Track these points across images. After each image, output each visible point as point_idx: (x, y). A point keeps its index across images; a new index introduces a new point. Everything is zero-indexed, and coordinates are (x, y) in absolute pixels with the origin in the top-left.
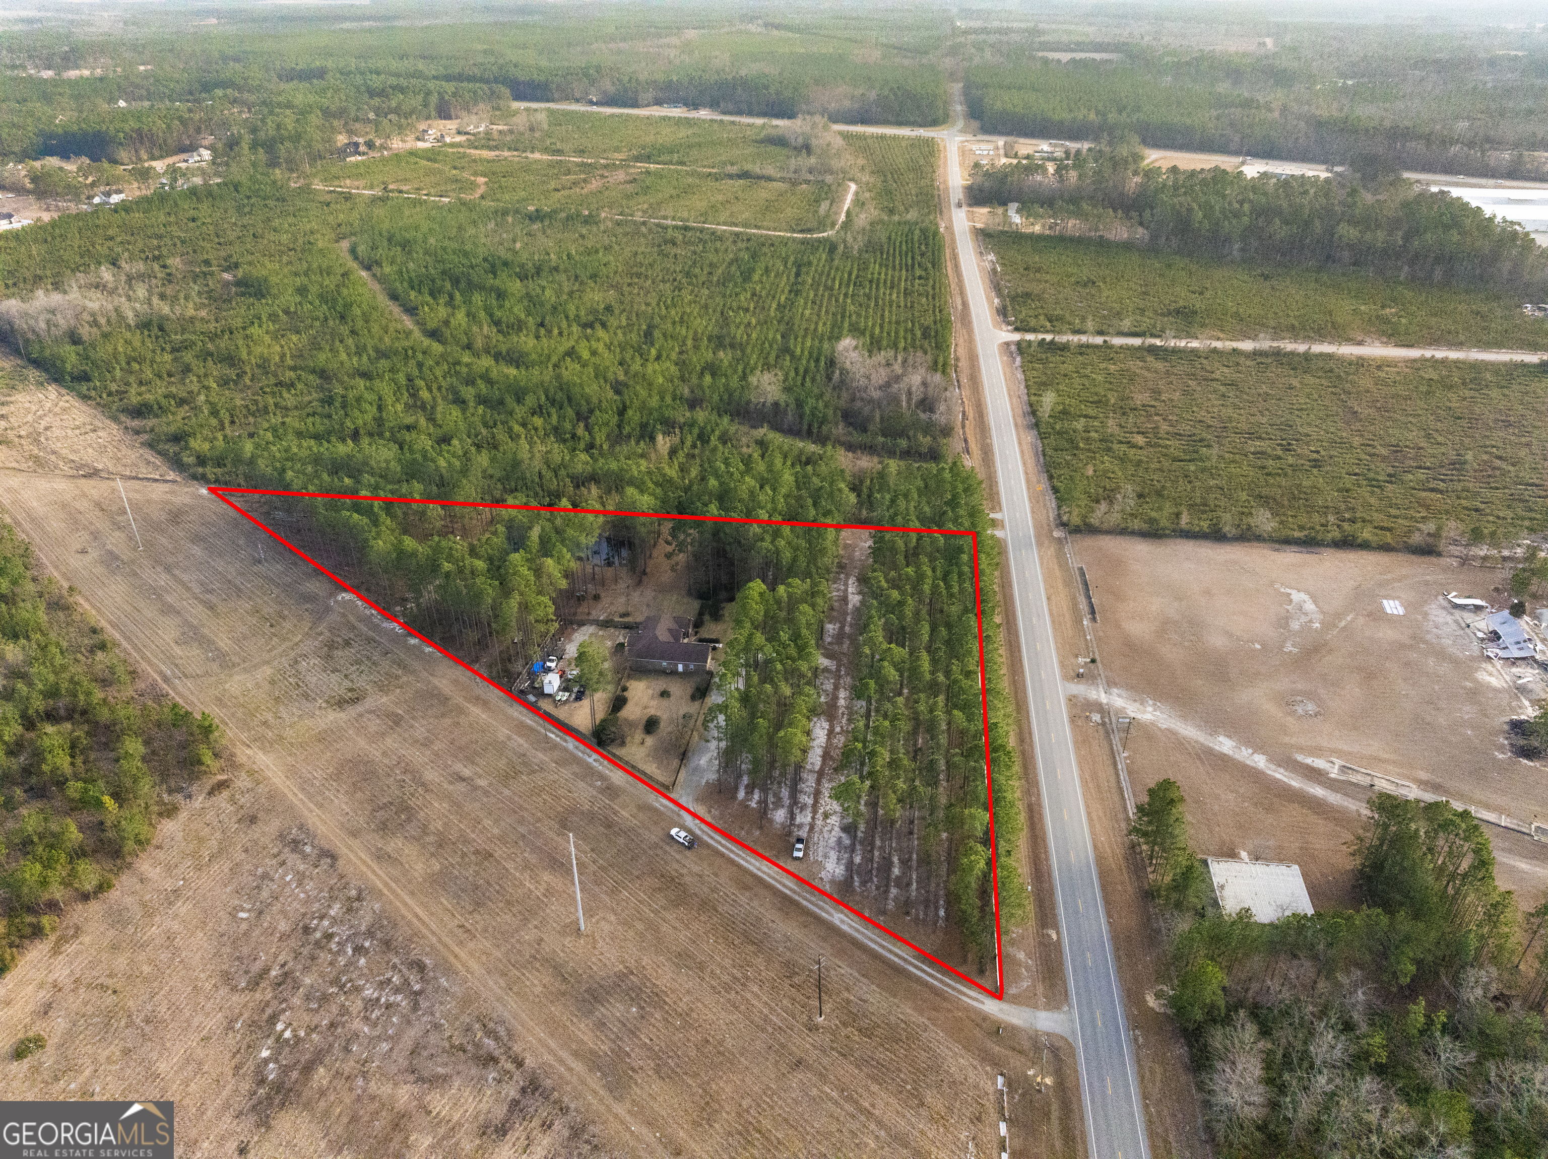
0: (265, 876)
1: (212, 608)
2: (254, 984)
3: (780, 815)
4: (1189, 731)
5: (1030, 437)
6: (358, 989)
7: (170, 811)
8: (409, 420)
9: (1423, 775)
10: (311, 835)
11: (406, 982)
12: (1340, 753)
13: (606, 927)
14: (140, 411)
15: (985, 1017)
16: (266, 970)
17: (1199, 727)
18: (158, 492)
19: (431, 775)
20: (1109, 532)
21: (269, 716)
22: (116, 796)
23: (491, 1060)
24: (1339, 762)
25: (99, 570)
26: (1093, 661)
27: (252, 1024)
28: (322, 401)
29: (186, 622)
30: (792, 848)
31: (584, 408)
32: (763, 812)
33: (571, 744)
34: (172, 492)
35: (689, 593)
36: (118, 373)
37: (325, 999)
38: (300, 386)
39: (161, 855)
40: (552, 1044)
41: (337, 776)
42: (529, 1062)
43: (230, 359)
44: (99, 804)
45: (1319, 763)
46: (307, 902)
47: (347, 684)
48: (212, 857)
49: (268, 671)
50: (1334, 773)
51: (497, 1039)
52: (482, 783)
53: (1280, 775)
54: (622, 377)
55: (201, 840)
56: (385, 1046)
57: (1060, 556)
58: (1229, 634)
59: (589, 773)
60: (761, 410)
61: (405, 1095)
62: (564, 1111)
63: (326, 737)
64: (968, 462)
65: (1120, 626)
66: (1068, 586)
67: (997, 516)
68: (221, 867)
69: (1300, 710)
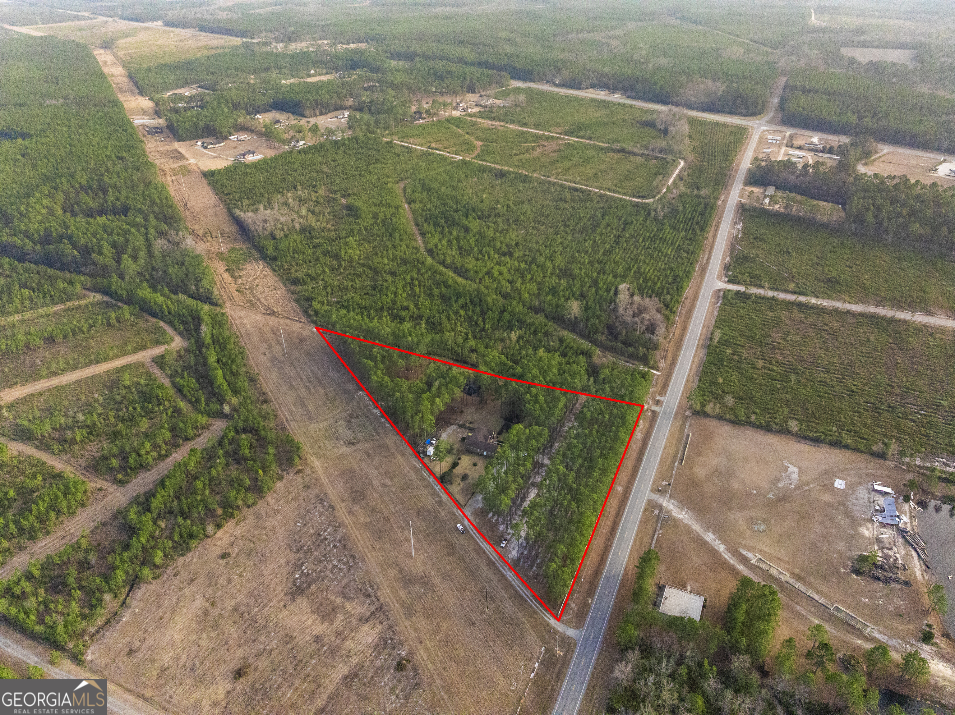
0: (309, 511)
1: (309, 390)
2: (298, 551)
3: (501, 528)
4: (696, 527)
5: (702, 354)
6: (331, 561)
7: (280, 478)
8: (405, 304)
9: (795, 571)
10: (328, 499)
11: (348, 562)
12: (760, 551)
13: (422, 557)
14: (295, 282)
16: (302, 547)
17: (701, 526)
18: (297, 327)
19: (375, 482)
20: (713, 417)
21: (322, 444)
22: (263, 468)
23: (369, 596)
24: (759, 556)
25: (269, 364)
26: (669, 484)
27: (295, 565)
28: (371, 286)
29: (298, 395)
30: (501, 542)
31: (485, 308)
32: (496, 525)
33: (431, 479)
34: (303, 329)
35: (502, 417)
36: (289, 258)
37: (320, 561)
39: (275, 495)
40: (391, 595)
41: (341, 476)
42: (381, 600)
44: (257, 472)
45: (749, 555)
46: (322, 524)
47: (353, 435)
48: (292, 499)
49: (325, 424)
50: (753, 561)
51: (373, 589)
52: (393, 489)
53: (727, 556)
54: (509, 290)
55: (290, 492)
56: (336, 583)
57: (683, 426)
58: (744, 483)
59: (435, 493)
60: (569, 320)
61: (338, 601)
62: (389, 619)
63: (340, 458)
64: (662, 364)
65: (691, 469)
66: (679, 442)
67: (662, 399)
68: (295, 504)
69: (756, 528)
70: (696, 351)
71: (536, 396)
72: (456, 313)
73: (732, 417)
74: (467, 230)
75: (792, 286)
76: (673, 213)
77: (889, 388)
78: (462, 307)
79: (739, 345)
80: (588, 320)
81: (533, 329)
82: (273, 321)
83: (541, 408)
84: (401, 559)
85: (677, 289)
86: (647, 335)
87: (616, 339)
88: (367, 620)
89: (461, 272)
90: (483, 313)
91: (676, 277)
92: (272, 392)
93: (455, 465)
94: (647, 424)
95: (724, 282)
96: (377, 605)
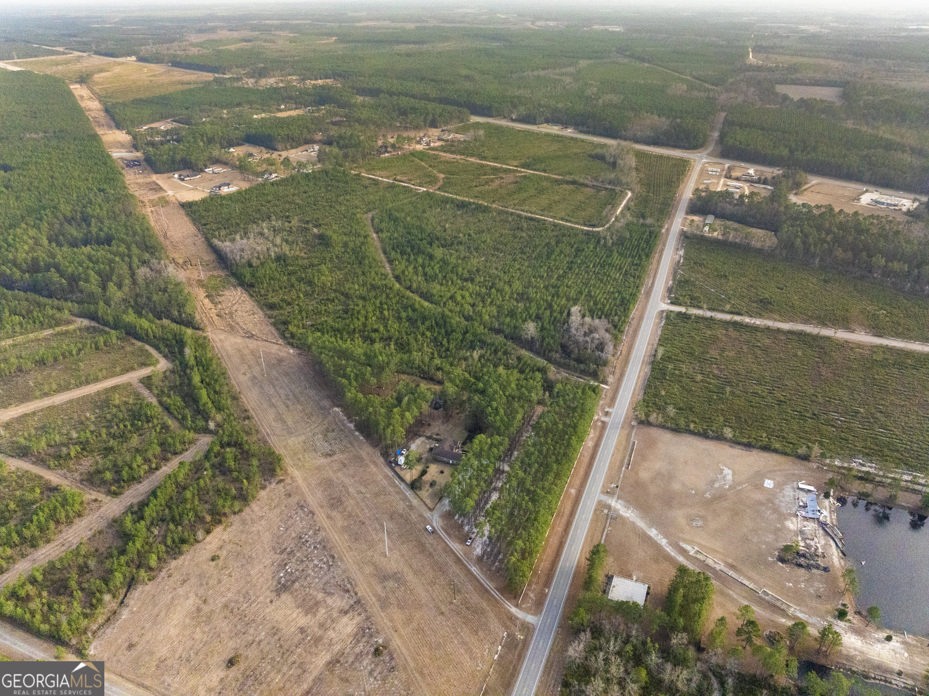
0: (291, 517)
1: (287, 407)
2: (282, 552)
3: (466, 528)
4: (641, 524)
5: (647, 369)
6: (313, 561)
7: (264, 488)
8: (376, 327)
9: (730, 561)
10: (308, 505)
11: (328, 561)
12: (699, 545)
13: (395, 555)
14: (272, 307)
15: (510, 613)
16: (286, 549)
17: (646, 523)
18: (274, 349)
19: (351, 490)
20: (656, 426)
21: (301, 456)
22: (247, 479)
23: (348, 591)
24: (696, 548)
25: (250, 383)
26: (617, 487)
27: (279, 565)
28: (343, 310)
29: (278, 412)
30: (466, 541)
31: (449, 330)
32: (462, 526)
33: (402, 486)
34: (280, 350)
35: (466, 429)
36: (265, 285)
37: (302, 561)
38: (336, 301)
39: (259, 503)
40: (368, 590)
41: (320, 484)
42: (359, 594)
43: (310, 283)
44: (242, 482)
45: (688, 547)
46: (303, 528)
47: (330, 448)
48: (275, 507)
49: (303, 437)
50: (692, 553)
51: (351, 585)
52: (368, 496)
53: (669, 549)
54: (471, 314)
55: (272, 500)
56: (317, 580)
57: (629, 435)
58: (684, 485)
59: (405, 499)
60: (526, 340)
61: (320, 596)
62: (366, 611)
63: (319, 468)
64: (611, 379)
65: (637, 473)
66: (625, 449)
67: (610, 410)
68: (277, 511)
69: (694, 524)
70: (642, 367)
71: (496, 409)
72: (423, 334)
73: (673, 426)
74: (431, 257)
75: (728, 307)
76: (620, 241)
77: (814, 398)
78: (428, 329)
79: (680, 361)
80: (543, 338)
81: (493, 349)
82: (252, 344)
83: (502, 420)
84: (377, 558)
85: (625, 310)
86: (597, 353)
87: (569, 356)
88: (346, 613)
89: (427, 296)
90: (448, 334)
91: (623, 300)
92: (253, 410)
93: (424, 473)
94: (597, 434)
95: (667, 304)
96: (355, 599)
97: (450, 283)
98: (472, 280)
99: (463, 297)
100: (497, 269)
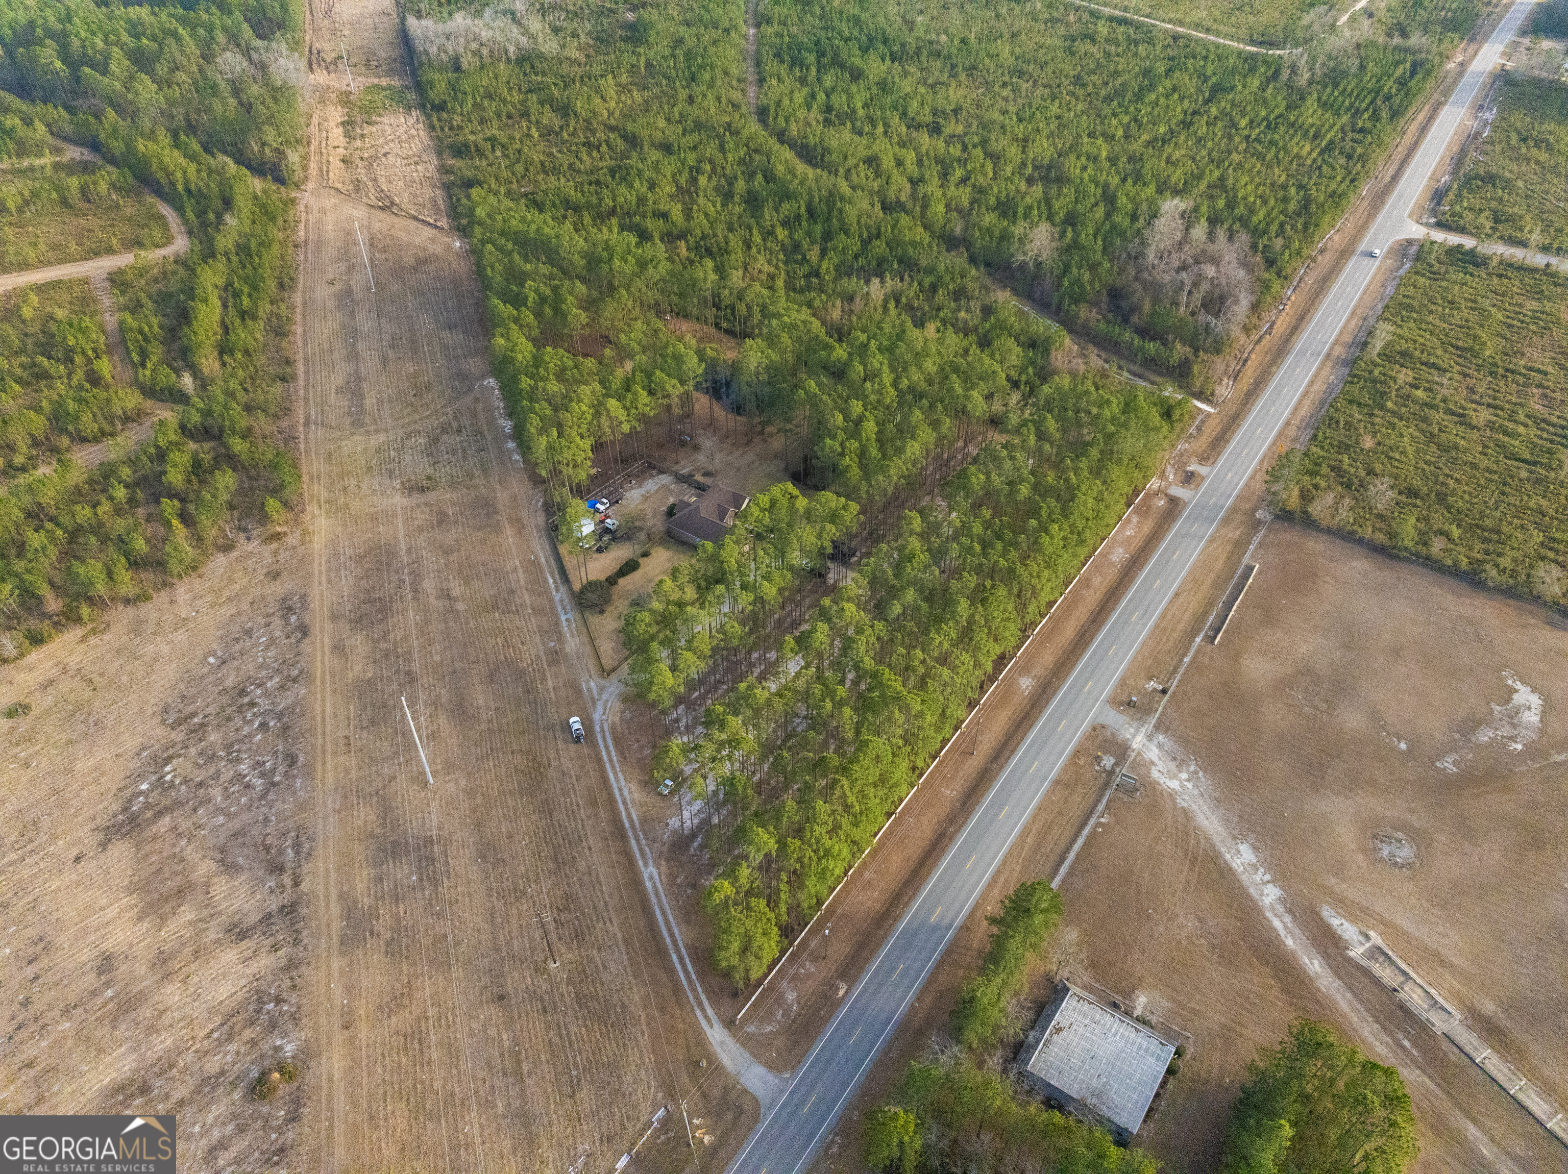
0: (248, 633)
1: (385, 363)
2: (178, 723)
4: (1211, 823)
5: (1335, 376)
6: (238, 761)
7: (227, 547)
9: (1486, 1008)
10: (305, 607)
11: (274, 770)
13: (451, 787)
14: (462, 150)
15: (701, 1041)
16: (193, 715)
17: (1227, 821)
18: (423, 236)
19: (429, 585)
20: (1329, 531)
21: (353, 483)
22: (185, 519)
24: (1376, 939)
25: (331, 304)
26: (1164, 692)
27: (154, 758)
29: (357, 373)
30: (662, 781)
31: (835, 227)
33: (559, 595)
34: (433, 239)
38: (604, 148)
39: (197, 583)
40: (333, 877)
41: (359, 559)
42: (305, 886)
43: (565, 110)
44: (169, 525)
45: (1347, 930)
46: (261, 666)
47: (429, 472)
48: (229, 599)
49: (382, 438)
50: (1357, 952)
51: (297, 853)
52: (461, 606)
53: (1281, 925)
54: (904, 197)
55: (231, 580)
56: (221, 819)
57: (1240, 546)
58: (1375, 716)
59: (552, 630)
60: (1023, 266)
61: (205, 867)
62: (296, 942)
63: (377, 518)
64: (1225, 390)
65: (1236, 658)
66: (1218, 585)
67: (1202, 470)
68: (227, 611)
69: (1385, 851)
70: (1320, 369)
72: (769, 234)
73: (1380, 537)
76: (1334, 77)
78: (785, 224)
79: (1434, 366)
81: (928, 281)
82: (382, 222)
85: (1306, 227)
86: (1204, 317)
87: (1126, 320)
88: (243, 935)
90: (827, 236)
91: (1306, 205)
92: (306, 360)
93: (630, 567)
94: (1147, 527)
95: (1427, 225)
96: (286, 898)
97: (880, 129)
98: (935, 130)
99: (899, 163)
100: (1004, 112)
